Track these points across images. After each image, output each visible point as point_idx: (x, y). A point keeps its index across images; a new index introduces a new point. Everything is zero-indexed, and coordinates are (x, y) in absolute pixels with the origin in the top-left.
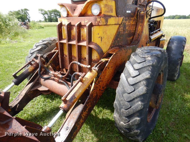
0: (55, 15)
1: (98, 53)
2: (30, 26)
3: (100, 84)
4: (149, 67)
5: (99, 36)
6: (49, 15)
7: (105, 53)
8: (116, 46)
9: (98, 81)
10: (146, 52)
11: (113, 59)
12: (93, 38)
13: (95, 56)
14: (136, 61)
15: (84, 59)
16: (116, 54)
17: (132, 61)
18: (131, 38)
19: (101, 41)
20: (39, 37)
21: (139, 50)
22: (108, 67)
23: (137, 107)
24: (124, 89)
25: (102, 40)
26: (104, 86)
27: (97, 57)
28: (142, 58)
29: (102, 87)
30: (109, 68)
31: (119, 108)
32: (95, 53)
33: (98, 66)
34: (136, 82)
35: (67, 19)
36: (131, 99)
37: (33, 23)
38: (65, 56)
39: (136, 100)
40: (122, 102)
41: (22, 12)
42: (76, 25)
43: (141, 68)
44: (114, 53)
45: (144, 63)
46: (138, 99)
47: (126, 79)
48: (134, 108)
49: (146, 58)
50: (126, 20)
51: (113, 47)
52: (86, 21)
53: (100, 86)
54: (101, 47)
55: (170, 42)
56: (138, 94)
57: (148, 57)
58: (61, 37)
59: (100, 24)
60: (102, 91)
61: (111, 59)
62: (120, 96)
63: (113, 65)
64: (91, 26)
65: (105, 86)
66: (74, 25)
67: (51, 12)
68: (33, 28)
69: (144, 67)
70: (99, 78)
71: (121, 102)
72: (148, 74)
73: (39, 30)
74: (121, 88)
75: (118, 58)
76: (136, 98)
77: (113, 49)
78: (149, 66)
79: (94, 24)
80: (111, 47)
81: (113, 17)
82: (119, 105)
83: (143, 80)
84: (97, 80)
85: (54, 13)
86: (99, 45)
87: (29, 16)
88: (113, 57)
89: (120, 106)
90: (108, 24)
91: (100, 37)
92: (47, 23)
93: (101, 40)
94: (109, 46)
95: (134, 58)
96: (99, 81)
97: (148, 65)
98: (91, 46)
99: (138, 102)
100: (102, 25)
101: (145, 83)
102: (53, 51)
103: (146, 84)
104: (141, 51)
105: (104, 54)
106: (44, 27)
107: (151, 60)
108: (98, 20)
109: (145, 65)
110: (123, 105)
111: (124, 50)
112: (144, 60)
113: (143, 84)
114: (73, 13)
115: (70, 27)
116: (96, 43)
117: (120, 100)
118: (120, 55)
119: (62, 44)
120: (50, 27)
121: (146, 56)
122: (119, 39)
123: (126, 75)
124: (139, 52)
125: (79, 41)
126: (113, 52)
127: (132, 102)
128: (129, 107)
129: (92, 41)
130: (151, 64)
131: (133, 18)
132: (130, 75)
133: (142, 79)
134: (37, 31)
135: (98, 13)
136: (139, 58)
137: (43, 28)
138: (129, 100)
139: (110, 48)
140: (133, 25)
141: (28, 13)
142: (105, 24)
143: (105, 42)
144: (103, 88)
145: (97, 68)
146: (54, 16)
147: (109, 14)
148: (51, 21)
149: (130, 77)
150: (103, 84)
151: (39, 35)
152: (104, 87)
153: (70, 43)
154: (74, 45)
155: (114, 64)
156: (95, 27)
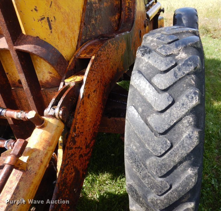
1: (49, 63)
3: (78, 144)
4: (189, 78)
7: (71, 59)
8: (92, 39)
9: (69, 140)
10: (170, 41)
11: (94, 72)
12: (24, 24)
13: (46, 71)
14: (153, 67)
15: (18, 84)
16: (98, 56)
17: (144, 68)
19: (51, 28)
21: (150, 38)
22: (87, 95)
23: (187, 184)
24: (144, 146)
25: (52, 26)
26: (88, 142)
27: (51, 73)
28: (167, 56)
29: (84, 147)
30: (89, 95)
31: (140, 193)
32: (42, 63)
33: (59, 105)
34: (172, 124)
36: (170, 169)
39: (180, 168)
40: (146, 179)
43: (172, 84)
44: (93, 57)
45: (176, 68)
46: (185, 164)
47: (143, 121)
48: (178, 187)
49: (175, 55)
51: (86, 41)
53: (79, 148)
54: (53, 45)
55: (176, 19)
56: (182, 154)
57: (179, 54)
60: (86, 155)
61: (89, 72)
62: (138, 166)
63: (97, 86)
65: (91, 140)
69: (180, 79)
70: (71, 131)
71: (146, 181)
72: (194, 96)
74: (136, 146)
75: (103, 67)
76: (180, 163)
77: (86, 46)
78: (188, 74)
80: (81, 42)
82: (139, 186)
83: (187, 114)
84: (67, 138)
86: (47, 40)
88: (93, 66)
89: (142, 188)
91: (42, 19)
93: (48, 27)
94: (76, 40)
95: (147, 61)
96: (72, 138)
97: (186, 72)
98: (24, 47)
99: (185, 170)
101: (191, 119)
103: (195, 121)
104: (155, 39)
105: (69, 62)
107: (189, 59)
109: (180, 75)
110: (152, 188)
111: (112, 44)
112: (174, 63)
113: (188, 125)
116: (38, 37)
117: (140, 177)
118: (105, 58)
121: (175, 51)
122: (93, 21)
123: (140, 109)
124: (152, 44)
126: (88, 53)
127: (172, 174)
128: (166, 189)
129: (24, 32)
130: (192, 68)
132: (152, 107)
133: (183, 113)
136: (160, 57)
138: (164, 172)
139: (80, 44)
143: (61, 32)
144: (87, 147)
145: (57, 111)
149: (152, 113)
150: (86, 139)
152: (90, 143)
155: (98, 82)
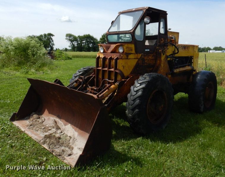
0: (88, 42)
1: (121, 76)
2: (55, 56)
5: (122, 65)
6: (79, 42)
12: (118, 66)
13: (119, 78)
17: (139, 79)
18: (151, 69)
20: (67, 70)
22: (126, 84)
23: (137, 103)
24: (132, 94)
25: (124, 68)
28: (144, 78)
31: (128, 105)
32: (119, 76)
34: (138, 90)
35: (103, 54)
37: (60, 53)
38: (99, 79)
39: (137, 99)
41: (45, 38)
42: (109, 58)
43: (142, 82)
45: (144, 80)
46: (138, 99)
47: (133, 89)
50: (144, 56)
52: (115, 56)
54: (123, 72)
57: (147, 78)
58: (98, 65)
59: (123, 58)
61: (129, 80)
64: (117, 59)
66: (107, 58)
67: (82, 38)
68: (58, 59)
70: (119, 90)
73: (66, 61)
74: (130, 94)
78: (146, 81)
79: (119, 58)
80: (131, 73)
81: (132, 54)
83: (141, 88)
85: (86, 40)
87: (52, 43)
90: (128, 58)
92: (75, 52)
98: (116, 71)
100: (124, 59)
102: (91, 75)
106: (72, 57)
108: (122, 56)
114: (107, 51)
115: (105, 59)
116: (120, 69)
119: (98, 70)
120: (79, 58)
122: (138, 69)
125: (110, 68)
126: (131, 76)
128: (133, 104)
129: (118, 68)
131: (152, 55)
132: (136, 86)
134: (63, 62)
135: (122, 52)
137: (71, 59)
138: (133, 99)
140: (152, 59)
141: (52, 39)
142: (126, 58)
143: (126, 70)
145: (118, 84)
146: (86, 44)
147: (130, 52)
148: (81, 51)
151: (66, 67)
153: (104, 69)
154: (106, 70)
156: (120, 60)
